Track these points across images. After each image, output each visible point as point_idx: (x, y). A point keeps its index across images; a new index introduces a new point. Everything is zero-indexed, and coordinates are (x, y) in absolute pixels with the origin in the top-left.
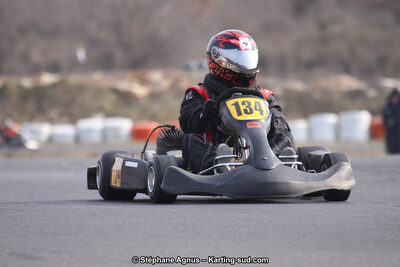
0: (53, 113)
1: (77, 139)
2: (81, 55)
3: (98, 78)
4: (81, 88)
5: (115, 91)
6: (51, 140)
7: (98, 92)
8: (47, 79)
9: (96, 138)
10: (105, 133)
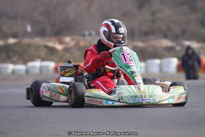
0: (15, 59)
1: (27, 71)
2: (29, 29)
3: (38, 40)
4: (29, 46)
5: (46, 47)
6: (13, 72)
7: (38, 48)
8: (12, 41)
9: (37, 71)
10: (41, 68)
